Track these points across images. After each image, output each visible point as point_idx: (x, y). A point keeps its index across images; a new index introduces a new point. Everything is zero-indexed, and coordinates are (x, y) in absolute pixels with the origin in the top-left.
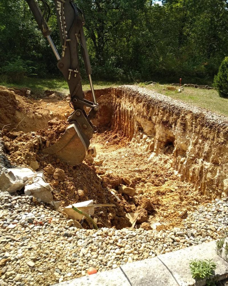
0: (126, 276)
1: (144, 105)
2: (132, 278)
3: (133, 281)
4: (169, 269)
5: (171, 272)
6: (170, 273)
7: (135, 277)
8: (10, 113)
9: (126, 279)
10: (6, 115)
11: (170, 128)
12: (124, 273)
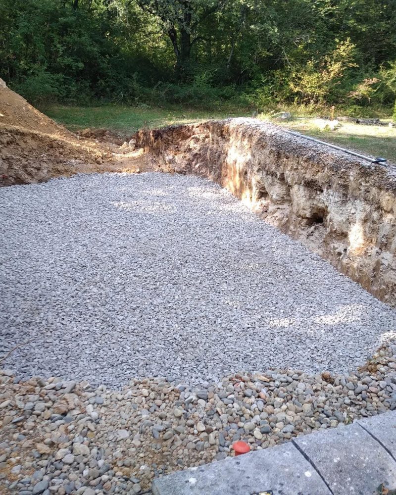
0: (307, 458)
1: (271, 152)
2: (320, 461)
3: (322, 467)
4: (384, 445)
5: (389, 452)
6: (387, 452)
7: (324, 460)
8: (33, 167)
9: (309, 464)
10: (26, 171)
11: (318, 193)
12: (302, 452)
